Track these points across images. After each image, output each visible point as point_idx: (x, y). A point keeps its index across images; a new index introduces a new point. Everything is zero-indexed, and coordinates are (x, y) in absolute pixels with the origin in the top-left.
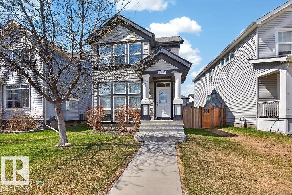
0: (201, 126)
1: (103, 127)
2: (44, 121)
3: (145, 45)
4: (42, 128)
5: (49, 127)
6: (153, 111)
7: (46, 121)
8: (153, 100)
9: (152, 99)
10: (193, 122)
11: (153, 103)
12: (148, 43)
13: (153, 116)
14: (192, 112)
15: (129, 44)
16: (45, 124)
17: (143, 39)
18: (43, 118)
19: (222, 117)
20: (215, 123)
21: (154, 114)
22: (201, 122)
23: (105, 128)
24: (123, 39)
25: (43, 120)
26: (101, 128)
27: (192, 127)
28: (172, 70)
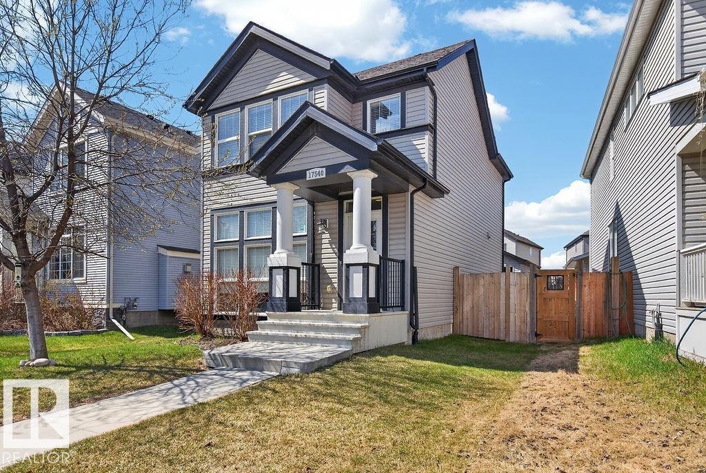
0: (537, 335)
1: (223, 327)
2: (108, 309)
3: (317, 96)
4: (103, 327)
5: (117, 324)
6: (336, 285)
7: (113, 309)
8: (336, 253)
9: (333, 248)
10: (507, 321)
11: (336, 260)
12: (323, 88)
13: (335, 298)
14: (503, 285)
15: (280, 98)
16: (111, 316)
17: (313, 78)
18: (104, 302)
19: (616, 303)
20: (589, 322)
21: (339, 295)
22: (535, 320)
23: (226, 329)
24: (269, 87)
25: (105, 307)
26: (219, 330)
27: (502, 337)
28: (342, 165)
